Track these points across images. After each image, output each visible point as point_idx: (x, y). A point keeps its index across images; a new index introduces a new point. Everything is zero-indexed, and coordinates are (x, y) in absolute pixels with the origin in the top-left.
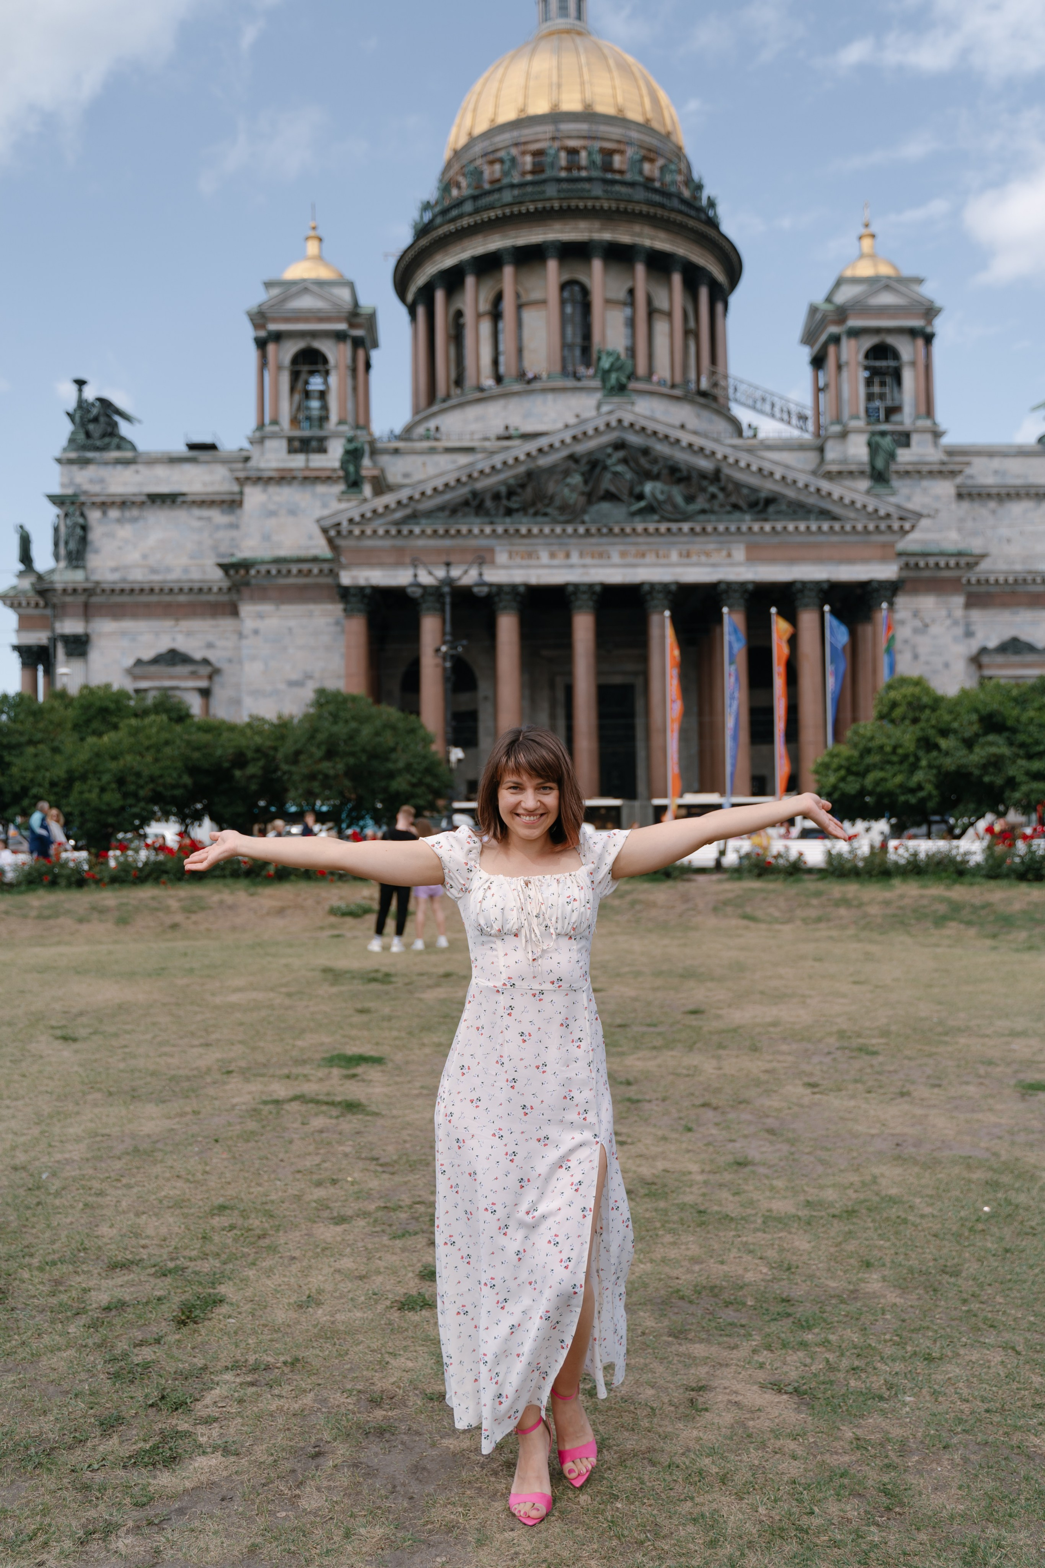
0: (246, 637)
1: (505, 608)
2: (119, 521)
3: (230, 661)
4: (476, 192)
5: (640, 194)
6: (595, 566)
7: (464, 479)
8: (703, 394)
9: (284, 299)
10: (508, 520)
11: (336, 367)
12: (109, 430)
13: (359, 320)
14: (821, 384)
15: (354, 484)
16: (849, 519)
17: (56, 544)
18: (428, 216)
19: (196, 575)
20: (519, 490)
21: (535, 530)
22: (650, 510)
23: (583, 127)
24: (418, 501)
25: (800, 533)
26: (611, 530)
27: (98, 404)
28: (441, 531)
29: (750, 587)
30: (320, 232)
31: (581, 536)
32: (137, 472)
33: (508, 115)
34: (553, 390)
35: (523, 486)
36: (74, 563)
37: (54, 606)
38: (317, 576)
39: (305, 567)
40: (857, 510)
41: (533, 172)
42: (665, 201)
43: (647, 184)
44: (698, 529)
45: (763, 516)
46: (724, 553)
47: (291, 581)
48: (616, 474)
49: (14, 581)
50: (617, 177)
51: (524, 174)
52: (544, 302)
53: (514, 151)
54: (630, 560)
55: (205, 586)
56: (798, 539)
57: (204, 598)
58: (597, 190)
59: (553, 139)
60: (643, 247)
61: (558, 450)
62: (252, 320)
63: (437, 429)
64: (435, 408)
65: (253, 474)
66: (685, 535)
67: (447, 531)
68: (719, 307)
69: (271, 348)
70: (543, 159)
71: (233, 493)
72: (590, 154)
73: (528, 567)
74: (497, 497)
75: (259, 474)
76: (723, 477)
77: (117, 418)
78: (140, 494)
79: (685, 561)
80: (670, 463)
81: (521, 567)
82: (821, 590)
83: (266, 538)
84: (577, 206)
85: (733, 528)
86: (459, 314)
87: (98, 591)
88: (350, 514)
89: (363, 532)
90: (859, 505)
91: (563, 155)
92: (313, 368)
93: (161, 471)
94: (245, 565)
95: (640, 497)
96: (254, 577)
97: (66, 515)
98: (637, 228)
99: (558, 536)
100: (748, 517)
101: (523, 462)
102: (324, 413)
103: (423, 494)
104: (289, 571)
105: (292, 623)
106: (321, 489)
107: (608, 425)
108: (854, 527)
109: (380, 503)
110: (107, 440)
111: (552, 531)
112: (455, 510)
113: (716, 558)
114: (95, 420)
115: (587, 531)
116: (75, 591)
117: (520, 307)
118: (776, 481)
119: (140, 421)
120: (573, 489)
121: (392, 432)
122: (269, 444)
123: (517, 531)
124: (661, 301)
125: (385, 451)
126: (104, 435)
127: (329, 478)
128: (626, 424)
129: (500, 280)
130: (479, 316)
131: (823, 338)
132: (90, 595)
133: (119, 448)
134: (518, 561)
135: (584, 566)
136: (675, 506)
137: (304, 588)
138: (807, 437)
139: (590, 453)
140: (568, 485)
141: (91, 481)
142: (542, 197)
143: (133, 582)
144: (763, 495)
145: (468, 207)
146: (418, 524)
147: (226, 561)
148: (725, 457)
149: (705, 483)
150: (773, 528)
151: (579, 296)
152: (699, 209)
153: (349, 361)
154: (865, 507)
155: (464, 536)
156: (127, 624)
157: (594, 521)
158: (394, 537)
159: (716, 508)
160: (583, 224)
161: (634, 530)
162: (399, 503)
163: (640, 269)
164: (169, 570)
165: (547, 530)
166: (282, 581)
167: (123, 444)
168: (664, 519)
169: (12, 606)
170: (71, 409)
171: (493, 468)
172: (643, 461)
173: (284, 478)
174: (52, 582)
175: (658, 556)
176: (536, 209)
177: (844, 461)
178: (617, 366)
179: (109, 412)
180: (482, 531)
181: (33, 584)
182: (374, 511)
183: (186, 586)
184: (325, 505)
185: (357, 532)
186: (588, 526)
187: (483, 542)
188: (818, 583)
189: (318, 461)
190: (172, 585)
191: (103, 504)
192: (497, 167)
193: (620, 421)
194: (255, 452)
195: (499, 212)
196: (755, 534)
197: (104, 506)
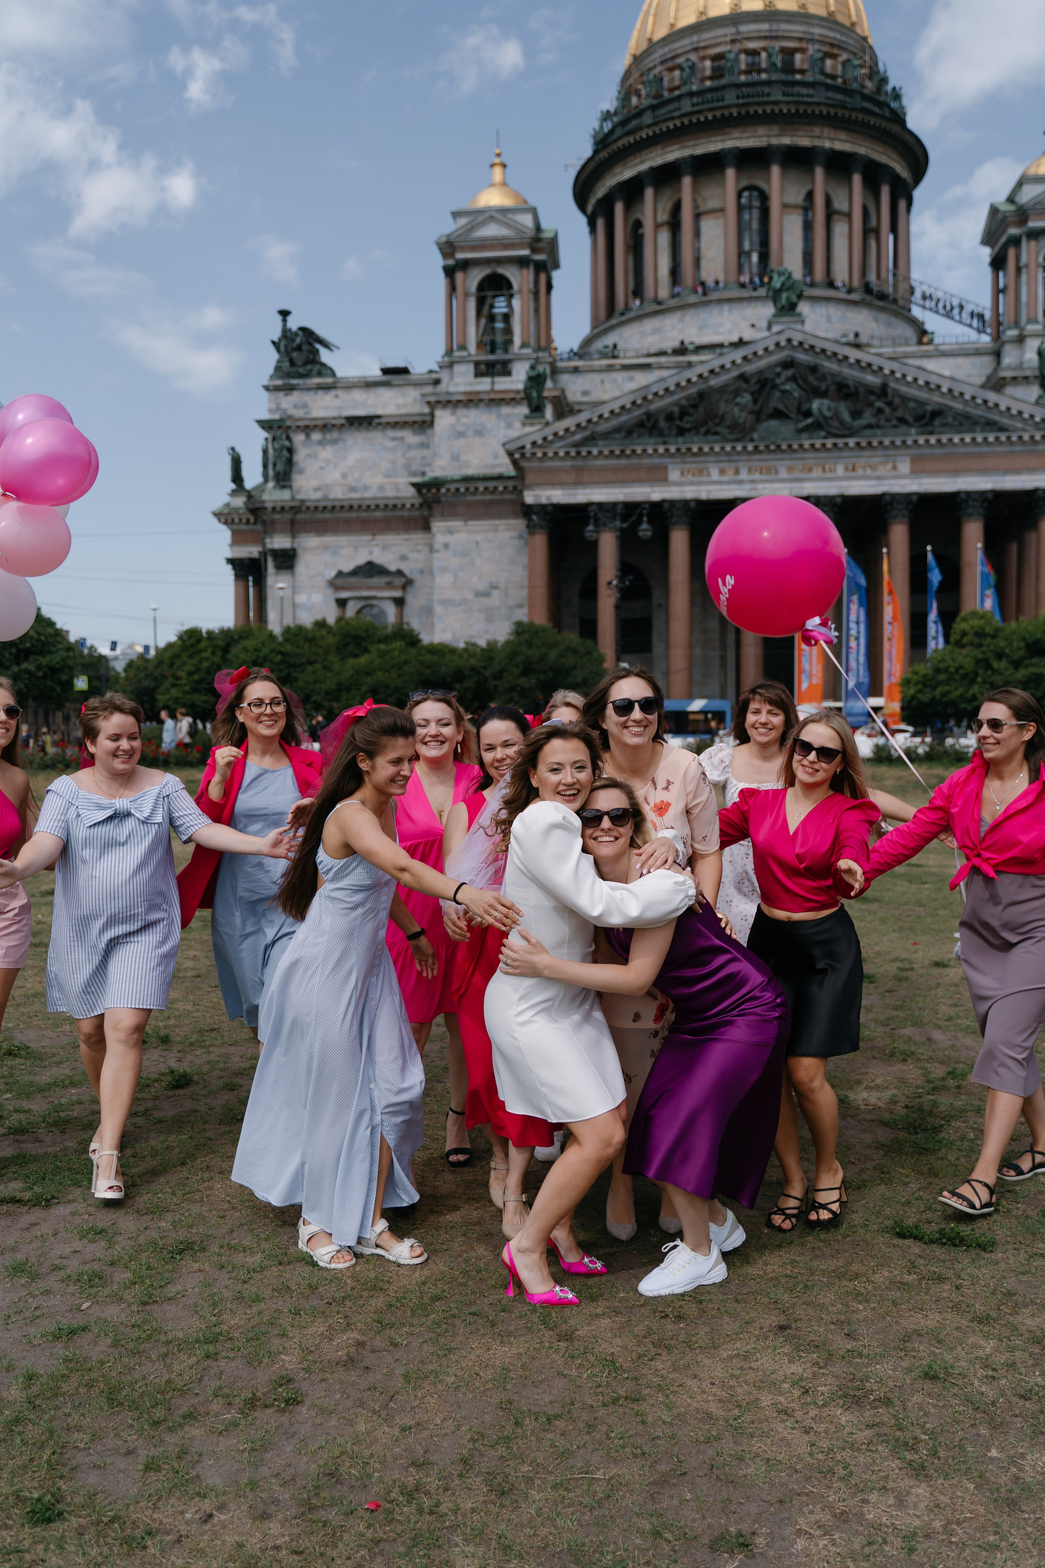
0: (437, 551)
1: (676, 523)
2: (321, 443)
3: (422, 572)
4: (655, 102)
5: (820, 96)
6: (763, 481)
7: (639, 401)
8: (882, 297)
9: (472, 228)
10: (680, 439)
11: (520, 292)
12: (311, 357)
13: (542, 245)
14: (1001, 285)
15: (537, 409)
16: (1016, 430)
17: (265, 466)
18: (608, 126)
19: (391, 493)
20: (691, 410)
21: (706, 449)
22: (817, 426)
23: (765, 26)
24: (596, 423)
25: (966, 445)
26: (779, 447)
27: (300, 333)
28: (617, 452)
29: (914, 498)
30: (504, 159)
31: (750, 453)
32: (337, 396)
33: (688, 19)
34: (729, 300)
35: (695, 406)
36: (282, 483)
37: (264, 523)
38: (502, 493)
39: (491, 484)
40: (1024, 420)
41: (711, 78)
42: (848, 99)
43: (828, 84)
44: (864, 444)
45: (930, 429)
46: (889, 466)
47: (478, 497)
48: (784, 392)
49: (227, 499)
50: (798, 77)
51: (703, 80)
52: (722, 210)
53: (693, 57)
54: (797, 474)
55: (399, 503)
56: (963, 450)
57: (398, 513)
58: (777, 95)
59: (733, 41)
60: (823, 148)
61: (728, 370)
62: (440, 249)
63: (615, 346)
64: (613, 322)
65: (443, 398)
66: (851, 449)
67: (623, 452)
68: (902, 204)
69: (459, 276)
70: (722, 63)
71: (423, 415)
72: (770, 56)
73: (699, 483)
74: (670, 417)
75: (448, 398)
76: (889, 391)
77: (318, 346)
78: (339, 418)
79: (852, 474)
80: (839, 379)
81: (692, 483)
82: (985, 500)
83: (455, 458)
84: (756, 112)
85: (898, 442)
86: (638, 224)
87: (304, 509)
88: (534, 438)
89: (545, 454)
90: (1026, 416)
91: (743, 57)
92: (498, 293)
93: (358, 395)
94: (437, 484)
95: (808, 414)
96: (445, 494)
97: (274, 439)
98: (817, 131)
99: (728, 454)
100: (913, 431)
101: (695, 383)
102: (508, 337)
103: (601, 416)
104: (477, 489)
105: (479, 537)
106: (505, 410)
107: (777, 345)
108: (1020, 438)
109: (560, 426)
110: (309, 367)
111: (723, 448)
112: (629, 431)
113: (881, 471)
114: (299, 348)
115: (756, 447)
116: (283, 508)
117: (698, 216)
118: (943, 394)
119: (338, 348)
120: (742, 408)
121: (572, 351)
122: (457, 368)
123: (689, 449)
124: (840, 204)
125: (566, 371)
126: (306, 363)
127: (513, 399)
128: (795, 343)
129: (679, 189)
130: (658, 226)
131: (1003, 239)
132: (296, 513)
133: (320, 374)
134: (690, 477)
135: (753, 481)
136: (842, 422)
137: (491, 503)
138: (986, 339)
139: (760, 372)
140: (737, 404)
141: (296, 406)
142: (721, 104)
143: (333, 500)
144: (929, 408)
145: (647, 118)
146: (595, 445)
147: (418, 480)
148: (893, 372)
149: (872, 398)
150: (939, 441)
151: (756, 203)
152: (883, 105)
153: (532, 285)
154: (1032, 416)
155: (639, 455)
156: (330, 539)
157: (762, 439)
158: (573, 458)
159: (882, 422)
160: (761, 130)
161: (801, 446)
162: (578, 425)
163: (819, 173)
164: (366, 488)
165: (717, 449)
166: (470, 498)
167: (324, 371)
168: (830, 435)
169: (226, 523)
170: (276, 339)
171: (667, 390)
172: (811, 379)
173: (471, 401)
174: (263, 502)
175: (824, 470)
176: (714, 117)
177: (1020, 366)
178: (789, 284)
179: (311, 341)
180: (656, 450)
181: (246, 503)
182: (556, 434)
183: (382, 503)
184: (509, 426)
185: (539, 455)
186: (756, 443)
187: (657, 461)
188: (983, 493)
189: (503, 384)
190: (369, 502)
191: (307, 427)
192: (677, 73)
193: (789, 340)
194: (444, 376)
195: (678, 123)
196: (920, 446)
197: (307, 429)
